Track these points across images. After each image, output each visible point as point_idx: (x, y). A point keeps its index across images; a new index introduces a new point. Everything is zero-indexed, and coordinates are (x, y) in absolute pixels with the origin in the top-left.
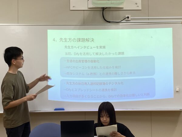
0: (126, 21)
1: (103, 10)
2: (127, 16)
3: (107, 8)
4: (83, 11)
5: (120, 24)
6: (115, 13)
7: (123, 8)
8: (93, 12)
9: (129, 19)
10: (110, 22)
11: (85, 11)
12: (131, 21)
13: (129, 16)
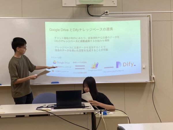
0: (105, 15)
1: (88, 7)
2: (106, 11)
3: (90, 5)
4: (72, 7)
5: (101, 17)
6: (97, 9)
7: (103, 5)
8: (80, 8)
9: (108, 13)
10: (93, 16)
11: (74, 8)
12: (109, 15)
13: (108, 11)
